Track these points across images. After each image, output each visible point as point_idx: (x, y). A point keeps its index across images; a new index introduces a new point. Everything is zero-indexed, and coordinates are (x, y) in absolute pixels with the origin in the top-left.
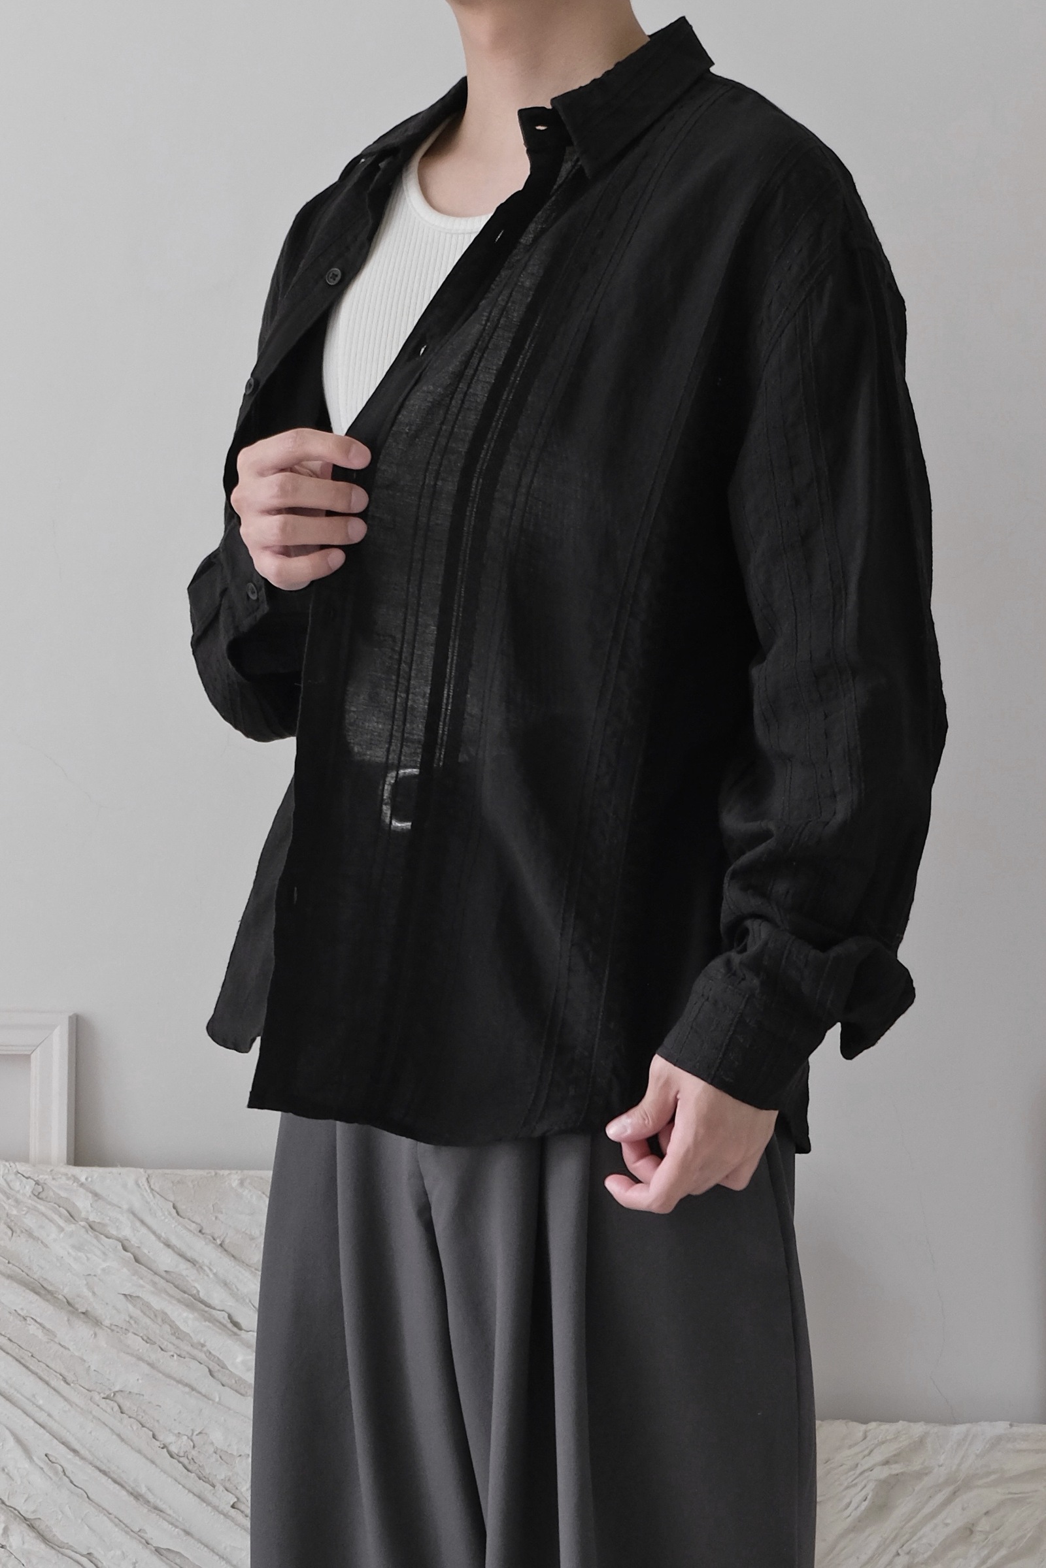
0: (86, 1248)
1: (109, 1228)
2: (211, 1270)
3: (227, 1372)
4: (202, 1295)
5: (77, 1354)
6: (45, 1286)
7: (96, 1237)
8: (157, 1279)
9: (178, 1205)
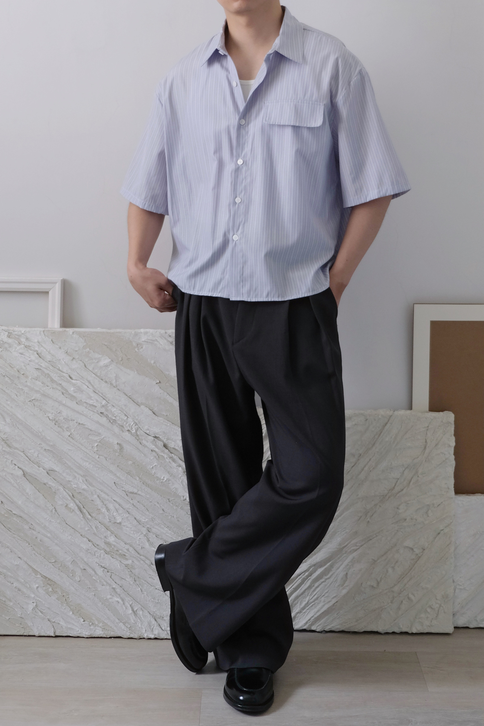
0: (24, 354)
1: (31, 347)
2: (63, 361)
3: (67, 393)
4: (60, 368)
5: (21, 387)
6: (11, 365)
7: (27, 350)
8: (46, 364)
9: (53, 340)
